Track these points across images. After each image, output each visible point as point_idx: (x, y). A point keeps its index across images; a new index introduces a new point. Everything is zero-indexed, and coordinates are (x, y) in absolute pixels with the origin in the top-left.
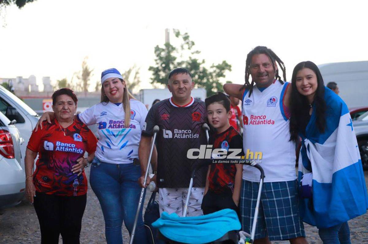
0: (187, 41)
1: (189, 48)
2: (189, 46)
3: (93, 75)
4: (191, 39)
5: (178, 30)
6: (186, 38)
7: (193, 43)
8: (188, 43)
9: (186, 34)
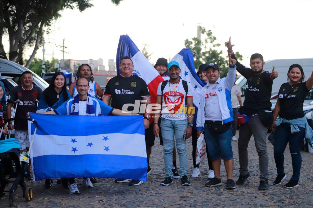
0: (210, 36)
1: (211, 42)
2: (211, 40)
3: (150, 58)
4: (213, 35)
5: (204, 28)
6: (209, 34)
7: (215, 39)
8: (210, 38)
9: (210, 31)
